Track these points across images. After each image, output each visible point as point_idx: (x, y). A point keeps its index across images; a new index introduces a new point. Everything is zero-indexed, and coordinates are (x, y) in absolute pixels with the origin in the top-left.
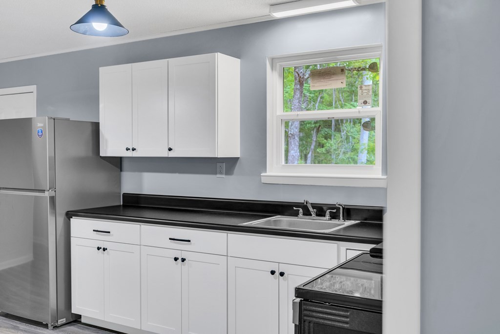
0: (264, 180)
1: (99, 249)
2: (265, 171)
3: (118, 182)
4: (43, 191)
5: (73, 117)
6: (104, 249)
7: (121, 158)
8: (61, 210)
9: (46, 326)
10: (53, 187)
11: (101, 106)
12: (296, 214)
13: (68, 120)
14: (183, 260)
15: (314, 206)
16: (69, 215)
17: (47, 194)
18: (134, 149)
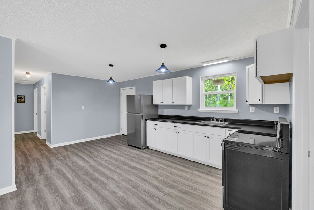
0: (199, 111)
1: (154, 129)
2: (200, 108)
3: (157, 111)
4: (140, 114)
5: (147, 94)
6: (156, 129)
7: (158, 105)
8: (144, 119)
9: (140, 149)
10: (142, 112)
11: (154, 91)
12: (210, 121)
13: (146, 95)
14: (178, 132)
15: (215, 118)
16: (146, 120)
17: (141, 114)
18: (163, 103)
